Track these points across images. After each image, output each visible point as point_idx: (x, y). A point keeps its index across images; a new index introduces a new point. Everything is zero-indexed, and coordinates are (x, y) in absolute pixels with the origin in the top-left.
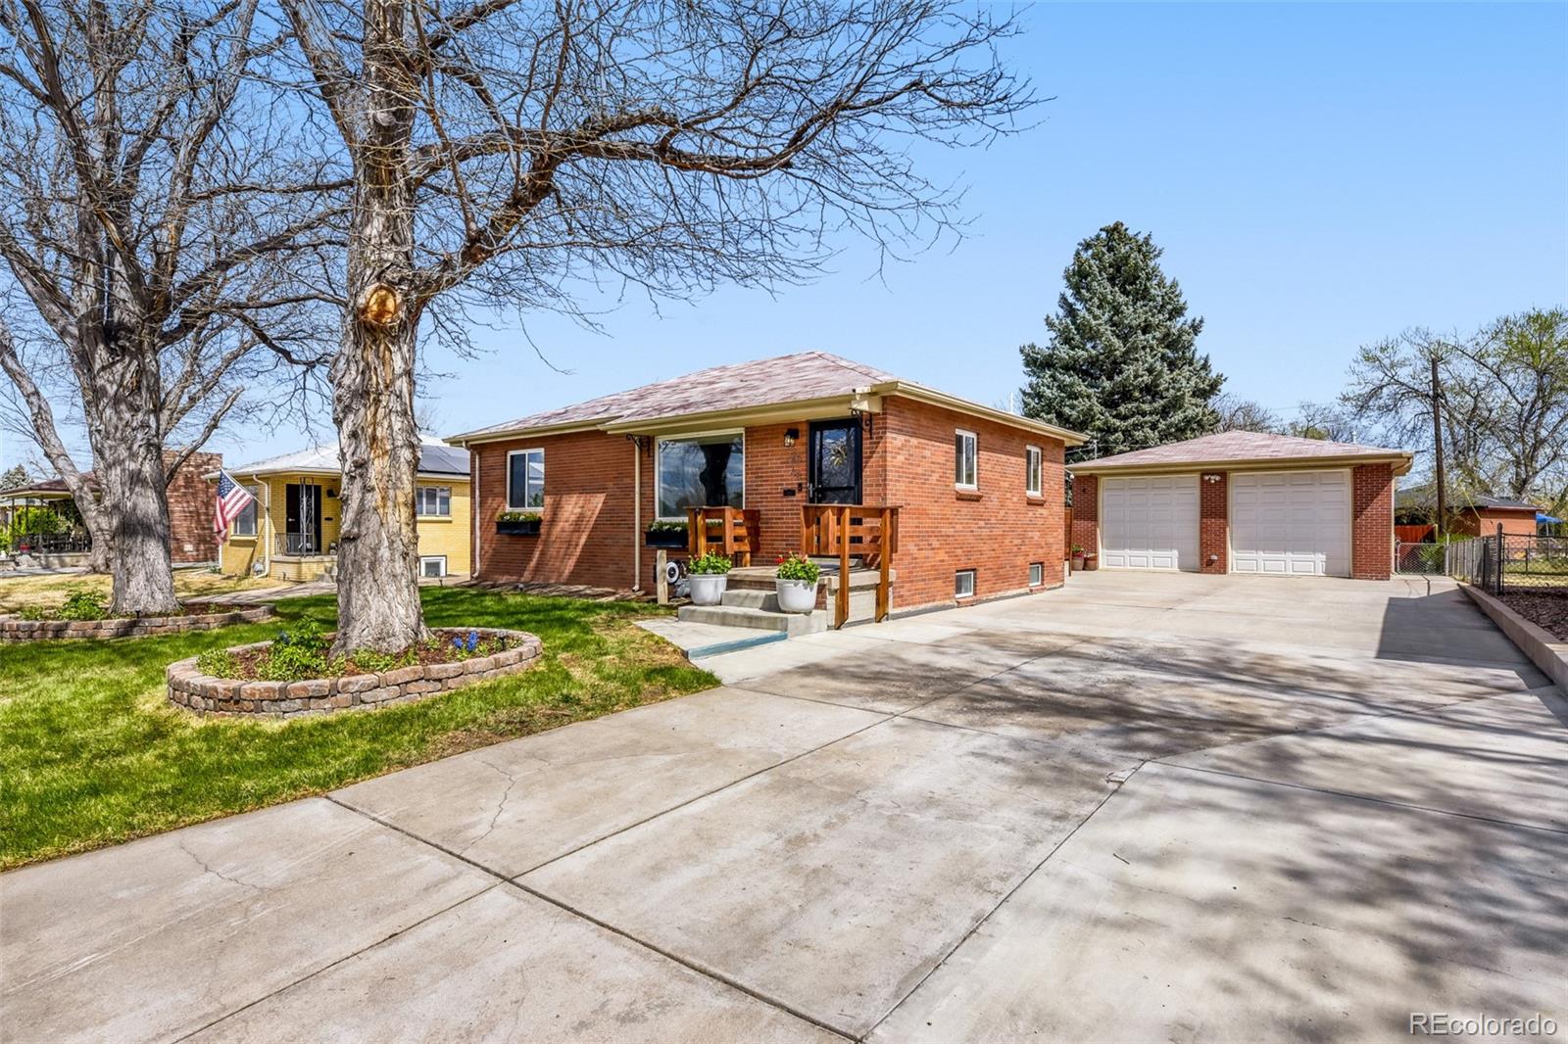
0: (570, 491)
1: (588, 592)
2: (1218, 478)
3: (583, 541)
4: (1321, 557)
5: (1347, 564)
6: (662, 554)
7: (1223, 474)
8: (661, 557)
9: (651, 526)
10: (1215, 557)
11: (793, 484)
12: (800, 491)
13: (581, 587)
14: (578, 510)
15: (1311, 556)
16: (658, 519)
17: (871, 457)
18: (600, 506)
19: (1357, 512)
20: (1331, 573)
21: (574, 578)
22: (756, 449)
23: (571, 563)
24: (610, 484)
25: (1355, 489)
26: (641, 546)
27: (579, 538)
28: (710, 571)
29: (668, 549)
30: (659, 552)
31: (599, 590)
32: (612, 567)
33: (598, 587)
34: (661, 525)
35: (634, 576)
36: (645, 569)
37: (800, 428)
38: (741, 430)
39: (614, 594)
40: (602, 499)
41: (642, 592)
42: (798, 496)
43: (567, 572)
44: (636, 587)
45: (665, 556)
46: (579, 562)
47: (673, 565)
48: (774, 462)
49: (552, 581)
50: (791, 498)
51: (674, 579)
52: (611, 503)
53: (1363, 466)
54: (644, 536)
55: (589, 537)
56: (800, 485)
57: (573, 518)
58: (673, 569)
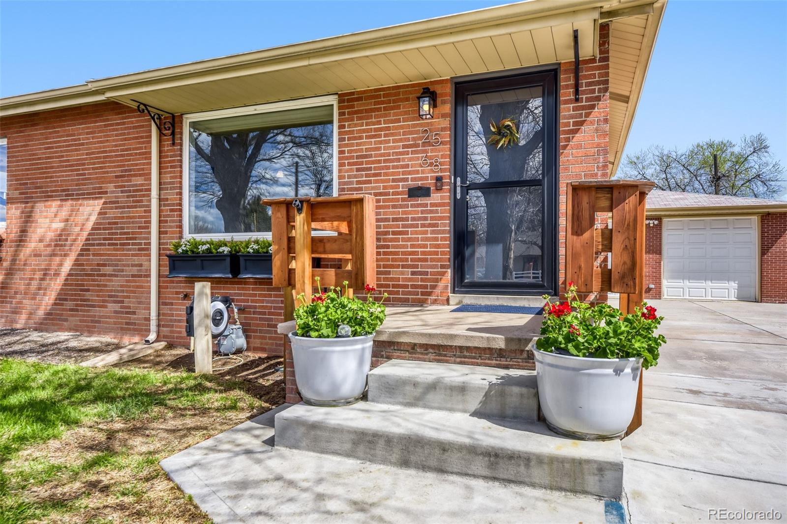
0: (48, 197)
1: (73, 344)
2: (656, 222)
3: (67, 265)
4: (734, 285)
5: (755, 290)
6: (202, 288)
7: (659, 219)
8: (201, 294)
9: (177, 246)
10: (652, 286)
11: (427, 177)
12: (439, 189)
13: (63, 336)
14: (58, 225)
15: (726, 284)
16: (187, 236)
17: (575, 131)
18: (93, 218)
19: (764, 250)
20: (741, 298)
21: (51, 321)
22: (358, 126)
23: (49, 299)
24: (111, 187)
25: (763, 232)
26: (160, 276)
27: (61, 265)
28: (346, 329)
29: (215, 282)
30: (198, 286)
31: (93, 340)
32: (112, 307)
33: (91, 333)
34: (196, 245)
35: (148, 319)
36: (166, 309)
37: (439, 90)
38: (333, 100)
39: (118, 347)
40: (98, 209)
41: (162, 344)
42: (436, 197)
43: (41, 313)
44: (152, 337)
45: (208, 291)
46: (61, 299)
47: (220, 306)
48: (391, 146)
49: (18, 326)
50: (421, 201)
51: (222, 327)
52: (112, 213)
53: (769, 214)
54: (166, 261)
55: (77, 263)
56: (439, 179)
57: (50, 235)
58: (220, 313)
